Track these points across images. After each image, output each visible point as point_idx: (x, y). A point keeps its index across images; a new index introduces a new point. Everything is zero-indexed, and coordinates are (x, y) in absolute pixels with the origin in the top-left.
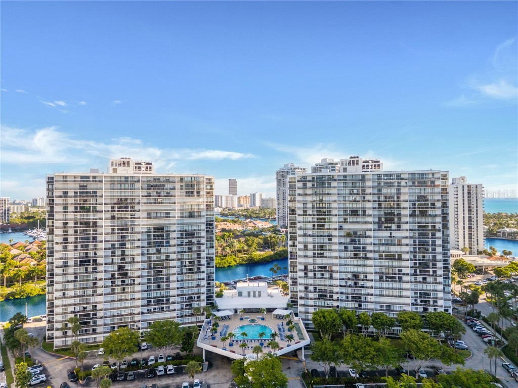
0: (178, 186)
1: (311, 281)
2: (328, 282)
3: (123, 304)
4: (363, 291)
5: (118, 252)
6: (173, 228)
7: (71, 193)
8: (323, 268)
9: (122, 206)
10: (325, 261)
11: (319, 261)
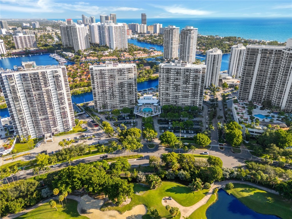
0: (126, 70)
1: (164, 97)
2: (168, 97)
3: (114, 102)
4: (178, 100)
5: (111, 89)
6: (126, 82)
7: (98, 74)
8: (167, 94)
9: (112, 77)
10: (168, 92)
11: (166, 92)
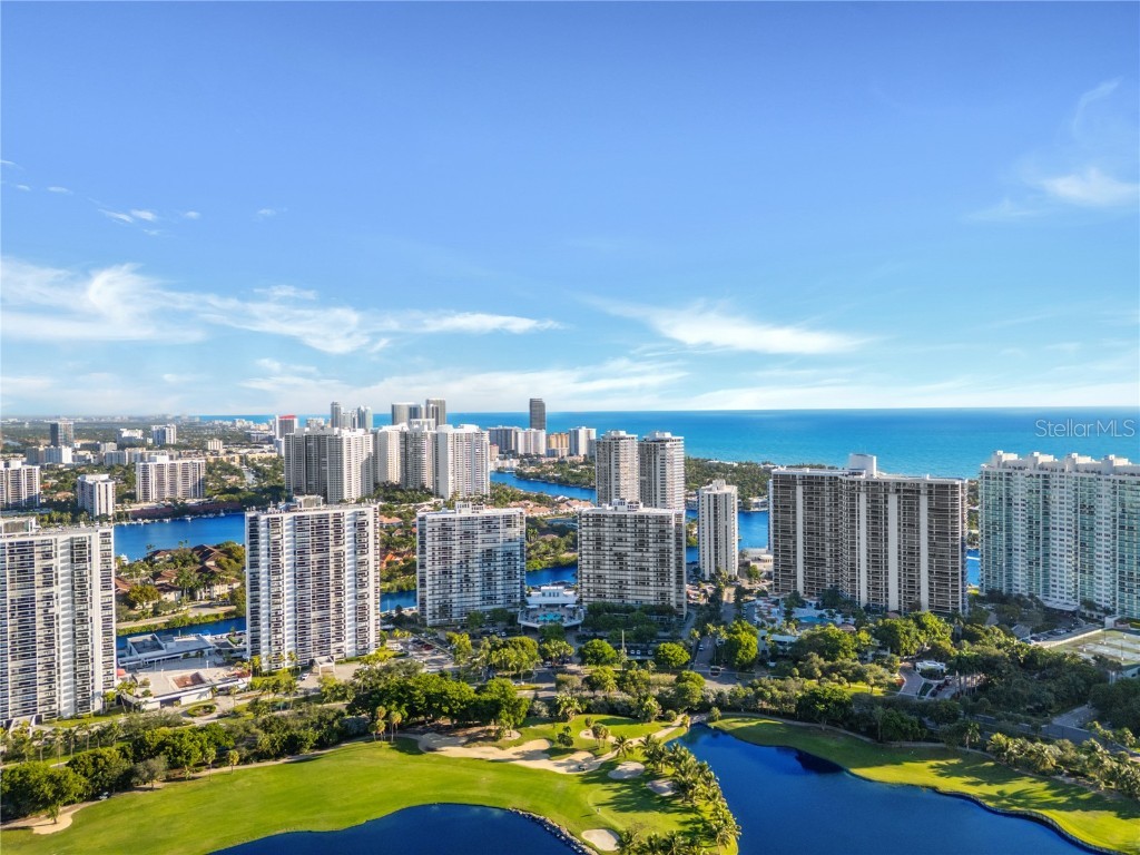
0: (501, 521)
1: (591, 585)
2: (603, 586)
3: (467, 599)
4: (625, 592)
5: (464, 566)
6: (500, 549)
7: (436, 529)
8: (599, 577)
9: (467, 535)
10: (601, 572)
11: (597, 572)
